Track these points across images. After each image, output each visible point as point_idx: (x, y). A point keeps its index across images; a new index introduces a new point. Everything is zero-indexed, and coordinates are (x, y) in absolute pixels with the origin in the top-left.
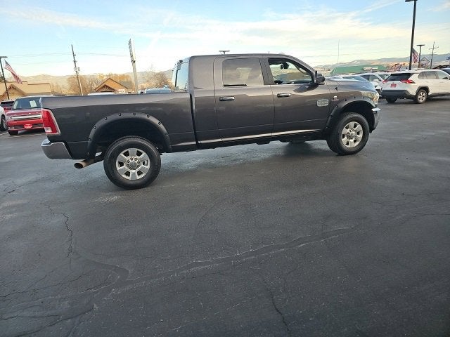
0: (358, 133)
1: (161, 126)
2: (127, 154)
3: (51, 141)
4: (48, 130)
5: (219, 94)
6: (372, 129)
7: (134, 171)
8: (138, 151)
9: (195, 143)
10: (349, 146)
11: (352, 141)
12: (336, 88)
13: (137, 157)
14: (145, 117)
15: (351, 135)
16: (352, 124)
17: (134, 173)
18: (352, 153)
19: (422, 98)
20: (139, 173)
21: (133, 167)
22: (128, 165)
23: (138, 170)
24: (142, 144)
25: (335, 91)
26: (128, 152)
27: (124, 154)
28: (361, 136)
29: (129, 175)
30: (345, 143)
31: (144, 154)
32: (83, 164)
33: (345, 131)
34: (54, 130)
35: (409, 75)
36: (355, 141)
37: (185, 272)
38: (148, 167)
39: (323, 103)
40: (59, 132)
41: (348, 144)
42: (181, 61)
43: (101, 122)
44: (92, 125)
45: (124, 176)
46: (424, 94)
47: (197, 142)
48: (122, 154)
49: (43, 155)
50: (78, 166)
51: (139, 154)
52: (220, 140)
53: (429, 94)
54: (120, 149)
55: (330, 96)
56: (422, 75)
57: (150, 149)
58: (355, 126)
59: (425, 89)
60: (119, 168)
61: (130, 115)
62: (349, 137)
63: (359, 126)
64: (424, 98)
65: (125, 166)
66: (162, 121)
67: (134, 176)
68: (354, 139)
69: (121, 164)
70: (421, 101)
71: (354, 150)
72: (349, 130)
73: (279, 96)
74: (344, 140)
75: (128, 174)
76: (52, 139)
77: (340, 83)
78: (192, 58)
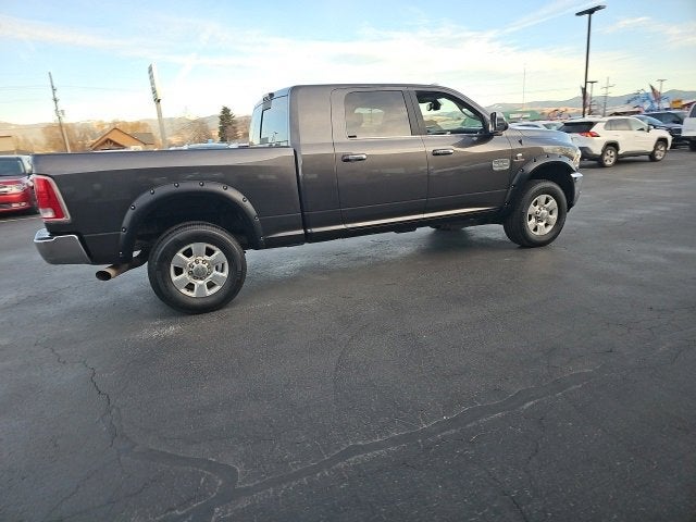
0: (551, 213)
1: (248, 204)
2: (188, 253)
3: (53, 234)
4: (49, 214)
5: (341, 151)
6: (570, 205)
7: (201, 282)
8: (207, 248)
9: (302, 232)
10: (537, 233)
11: (542, 224)
12: (520, 142)
13: (206, 258)
14: (219, 188)
15: (540, 216)
16: (543, 198)
17: (201, 286)
18: (542, 244)
19: (609, 160)
20: (210, 285)
21: (199, 275)
22: (190, 273)
23: (208, 279)
24: (214, 235)
25: (519, 146)
26: (190, 250)
27: (184, 253)
28: (554, 217)
29: (192, 290)
30: (532, 228)
31: (218, 252)
32: (111, 272)
33: (533, 209)
34: (59, 213)
35: (591, 124)
36: (546, 225)
37: (341, 465)
38: (225, 274)
39: (501, 165)
40: (67, 218)
41: (536, 229)
42: (271, 95)
43: (145, 199)
44: (128, 204)
45: (184, 291)
46: (613, 154)
47: (306, 232)
48: (180, 254)
49: (39, 257)
50: (103, 276)
51: (209, 252)
52: (343, 227)
53: (620, 152)
54: (178, 245)
55: (511, 154)
56: (610, 125)
57: (228, 244)
58: (547, 201)
59: (614, 145)
60: (175, 278)
61: (195, 186)
62: (539, 219)
63: (552, 202)
64: (613, 160)
65: (185, 274)
66: (248, 196)
67: (202, 291)
68: (544, 222)
69: (179, 271)
70: (608, 163)
71: (544, 239)
72: (538, 207)
73: (435, 154)
74: (531, 223)
75: (190, 287)
76: (54, 229)
77: (525, 134)
78: (295, 89)
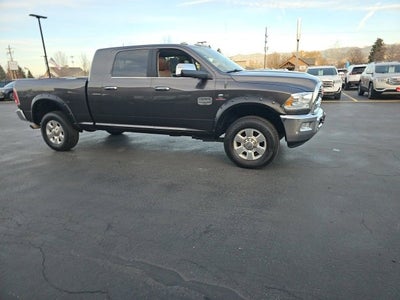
4: (16, 101)
7: (57, 137)
8: (57, 124)
13: (58, 127)
14: (54, 98)
16: (250, 131)
20: (60, 140)
25: (223, 88)
26: (52, 123)
28: (264, 148)
30: (240, 152)
31: (61, 126)
33: (240, 138)
36: (256, 154)
38: (63, 136)
39: (205, 102)
40: (19, 103)
41: (245, 154)
44: (31, 100)
47: (94, 124)
48: (49, 124)
50: (32, 127)
55: (214, 94)
58: (255, 135)
61: (47, 96)
62: (247, 147)
63: (261, 136)
67: (57, 141)
68: (254, 151)
69: (50, 131)
72: (246, 138)
73: (157, 89)
74: (239, 149)
